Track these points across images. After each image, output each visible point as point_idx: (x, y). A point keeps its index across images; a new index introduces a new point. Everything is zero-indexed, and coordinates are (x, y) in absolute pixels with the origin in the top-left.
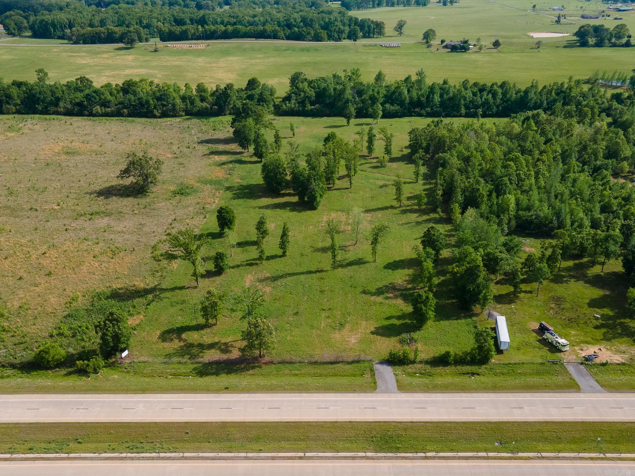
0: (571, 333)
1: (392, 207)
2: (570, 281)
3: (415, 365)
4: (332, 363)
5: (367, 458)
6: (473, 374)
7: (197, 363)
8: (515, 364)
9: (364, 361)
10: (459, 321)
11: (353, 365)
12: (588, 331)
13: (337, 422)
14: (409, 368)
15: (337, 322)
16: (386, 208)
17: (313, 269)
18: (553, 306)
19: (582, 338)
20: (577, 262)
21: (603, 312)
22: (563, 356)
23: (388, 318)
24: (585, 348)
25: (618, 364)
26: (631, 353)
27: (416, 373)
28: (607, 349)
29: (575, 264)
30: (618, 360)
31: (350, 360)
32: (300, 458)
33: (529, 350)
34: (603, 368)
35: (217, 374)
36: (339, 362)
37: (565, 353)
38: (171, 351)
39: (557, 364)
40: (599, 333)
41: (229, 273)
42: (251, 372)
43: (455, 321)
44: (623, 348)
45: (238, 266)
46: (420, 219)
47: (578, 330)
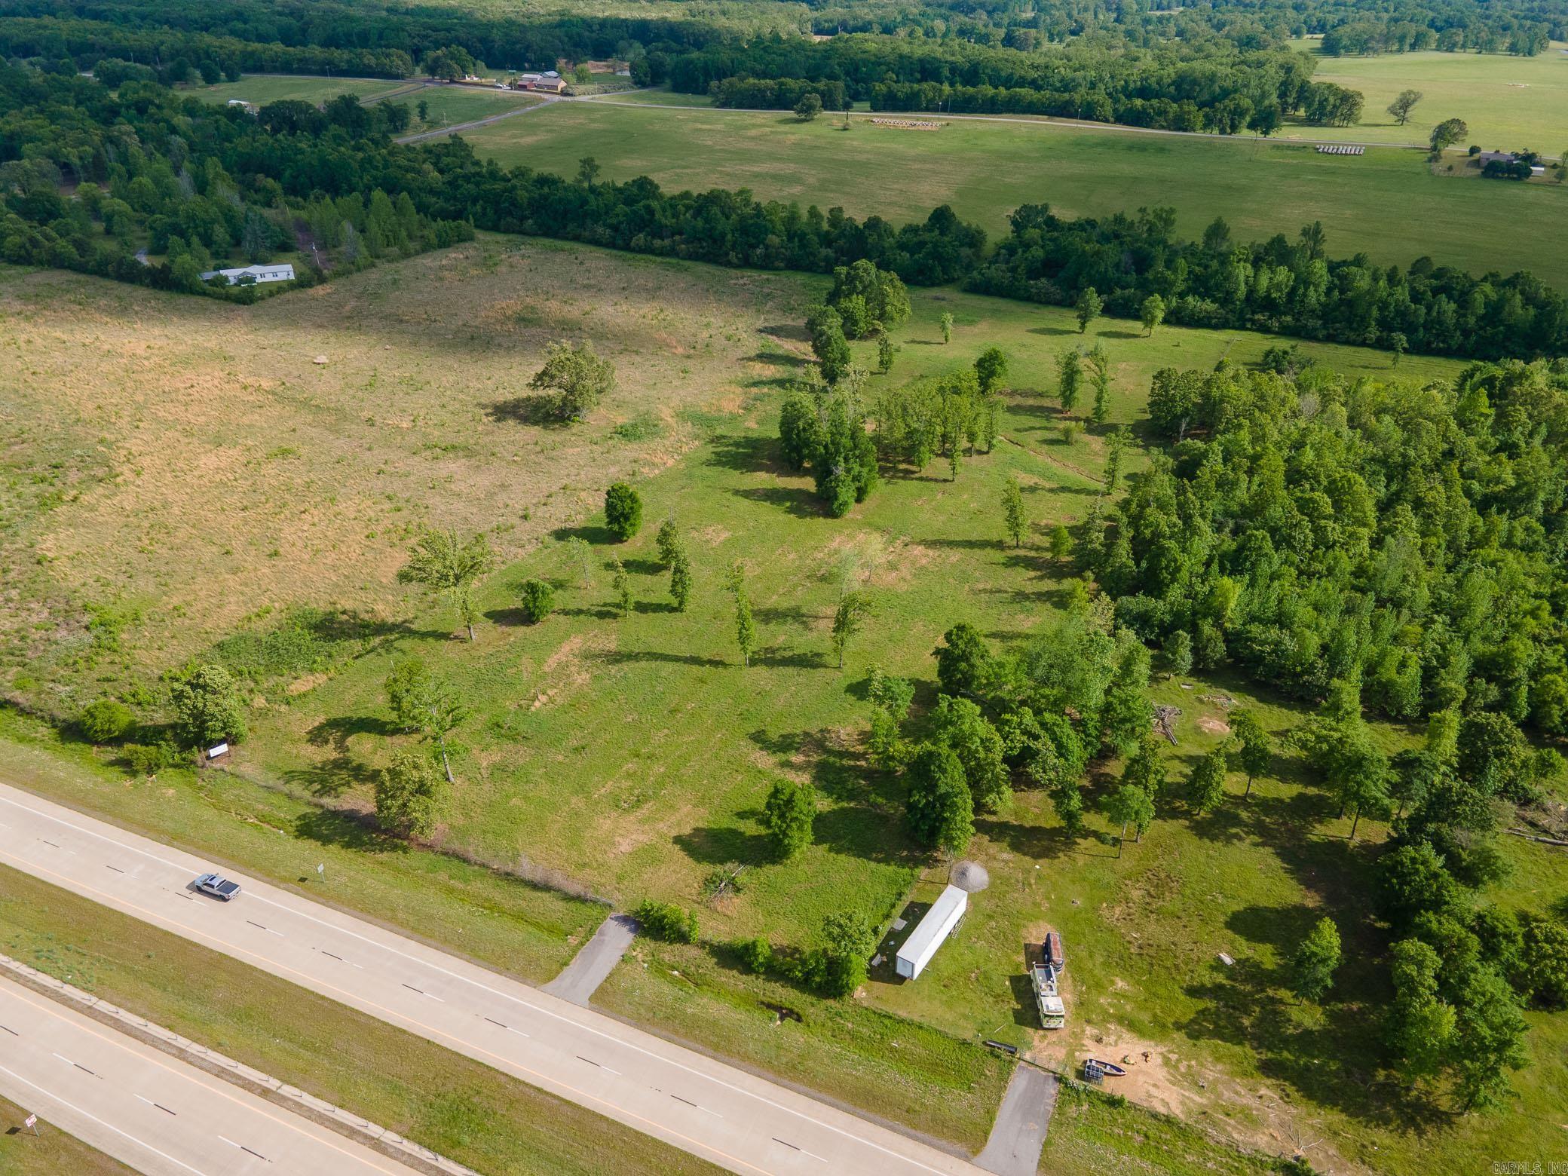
0: (1113, 983)
1: (1000, 545)
2: (1240, 839)
3: (686, 948)
4: (535, 886)
5: (377, 1145)
6: (787, 1013)
7: (316, 805)
8: (902, 1021)
9: (595, 902)
10: (883, 867)
11: (571, 905)
12: (1162, 991)
13: (404, 1032)
14: (670, 952)
15: (636, 792)
16: (984, 544)
17: (705, 655)
18: (1136, 894)
19: (1128, 1008)
20: (1312, 791)
21: (1250, 953)
22: (1036, 1043)
23: (742, 815)
24: (1113, 1038)
25: (1155, 1116)
26: (1220, 1096)
27: (673, 968)
28: (1166, 1061)
29: (1301, 797)
30: (1167, 1105)
31: (574, 888)
32: (265, 1093)
33: (969, 995)
34: (1104, 1111)
35: (326, 840)
36: (547, 888)
37: (1049, 1033)
38: (301, 766)
39: (998, 1057)
40: (1187, 1008)
41: (551, 624)
42: (384, 856)
43: (873, 864)
44: (1212, 1072)
45: (579, 612)
46: (1030, 588)
47: (1138, 983)
